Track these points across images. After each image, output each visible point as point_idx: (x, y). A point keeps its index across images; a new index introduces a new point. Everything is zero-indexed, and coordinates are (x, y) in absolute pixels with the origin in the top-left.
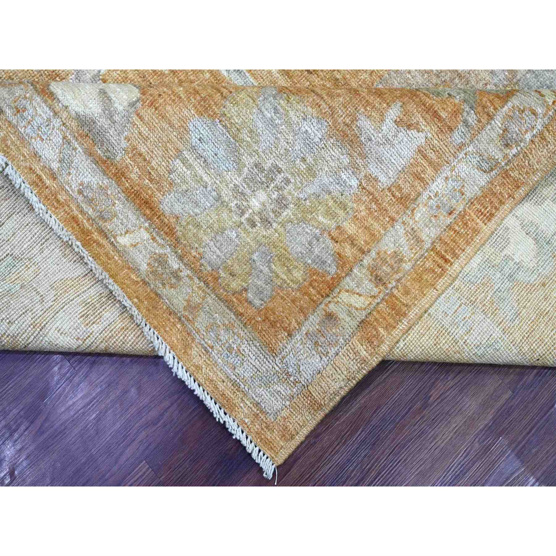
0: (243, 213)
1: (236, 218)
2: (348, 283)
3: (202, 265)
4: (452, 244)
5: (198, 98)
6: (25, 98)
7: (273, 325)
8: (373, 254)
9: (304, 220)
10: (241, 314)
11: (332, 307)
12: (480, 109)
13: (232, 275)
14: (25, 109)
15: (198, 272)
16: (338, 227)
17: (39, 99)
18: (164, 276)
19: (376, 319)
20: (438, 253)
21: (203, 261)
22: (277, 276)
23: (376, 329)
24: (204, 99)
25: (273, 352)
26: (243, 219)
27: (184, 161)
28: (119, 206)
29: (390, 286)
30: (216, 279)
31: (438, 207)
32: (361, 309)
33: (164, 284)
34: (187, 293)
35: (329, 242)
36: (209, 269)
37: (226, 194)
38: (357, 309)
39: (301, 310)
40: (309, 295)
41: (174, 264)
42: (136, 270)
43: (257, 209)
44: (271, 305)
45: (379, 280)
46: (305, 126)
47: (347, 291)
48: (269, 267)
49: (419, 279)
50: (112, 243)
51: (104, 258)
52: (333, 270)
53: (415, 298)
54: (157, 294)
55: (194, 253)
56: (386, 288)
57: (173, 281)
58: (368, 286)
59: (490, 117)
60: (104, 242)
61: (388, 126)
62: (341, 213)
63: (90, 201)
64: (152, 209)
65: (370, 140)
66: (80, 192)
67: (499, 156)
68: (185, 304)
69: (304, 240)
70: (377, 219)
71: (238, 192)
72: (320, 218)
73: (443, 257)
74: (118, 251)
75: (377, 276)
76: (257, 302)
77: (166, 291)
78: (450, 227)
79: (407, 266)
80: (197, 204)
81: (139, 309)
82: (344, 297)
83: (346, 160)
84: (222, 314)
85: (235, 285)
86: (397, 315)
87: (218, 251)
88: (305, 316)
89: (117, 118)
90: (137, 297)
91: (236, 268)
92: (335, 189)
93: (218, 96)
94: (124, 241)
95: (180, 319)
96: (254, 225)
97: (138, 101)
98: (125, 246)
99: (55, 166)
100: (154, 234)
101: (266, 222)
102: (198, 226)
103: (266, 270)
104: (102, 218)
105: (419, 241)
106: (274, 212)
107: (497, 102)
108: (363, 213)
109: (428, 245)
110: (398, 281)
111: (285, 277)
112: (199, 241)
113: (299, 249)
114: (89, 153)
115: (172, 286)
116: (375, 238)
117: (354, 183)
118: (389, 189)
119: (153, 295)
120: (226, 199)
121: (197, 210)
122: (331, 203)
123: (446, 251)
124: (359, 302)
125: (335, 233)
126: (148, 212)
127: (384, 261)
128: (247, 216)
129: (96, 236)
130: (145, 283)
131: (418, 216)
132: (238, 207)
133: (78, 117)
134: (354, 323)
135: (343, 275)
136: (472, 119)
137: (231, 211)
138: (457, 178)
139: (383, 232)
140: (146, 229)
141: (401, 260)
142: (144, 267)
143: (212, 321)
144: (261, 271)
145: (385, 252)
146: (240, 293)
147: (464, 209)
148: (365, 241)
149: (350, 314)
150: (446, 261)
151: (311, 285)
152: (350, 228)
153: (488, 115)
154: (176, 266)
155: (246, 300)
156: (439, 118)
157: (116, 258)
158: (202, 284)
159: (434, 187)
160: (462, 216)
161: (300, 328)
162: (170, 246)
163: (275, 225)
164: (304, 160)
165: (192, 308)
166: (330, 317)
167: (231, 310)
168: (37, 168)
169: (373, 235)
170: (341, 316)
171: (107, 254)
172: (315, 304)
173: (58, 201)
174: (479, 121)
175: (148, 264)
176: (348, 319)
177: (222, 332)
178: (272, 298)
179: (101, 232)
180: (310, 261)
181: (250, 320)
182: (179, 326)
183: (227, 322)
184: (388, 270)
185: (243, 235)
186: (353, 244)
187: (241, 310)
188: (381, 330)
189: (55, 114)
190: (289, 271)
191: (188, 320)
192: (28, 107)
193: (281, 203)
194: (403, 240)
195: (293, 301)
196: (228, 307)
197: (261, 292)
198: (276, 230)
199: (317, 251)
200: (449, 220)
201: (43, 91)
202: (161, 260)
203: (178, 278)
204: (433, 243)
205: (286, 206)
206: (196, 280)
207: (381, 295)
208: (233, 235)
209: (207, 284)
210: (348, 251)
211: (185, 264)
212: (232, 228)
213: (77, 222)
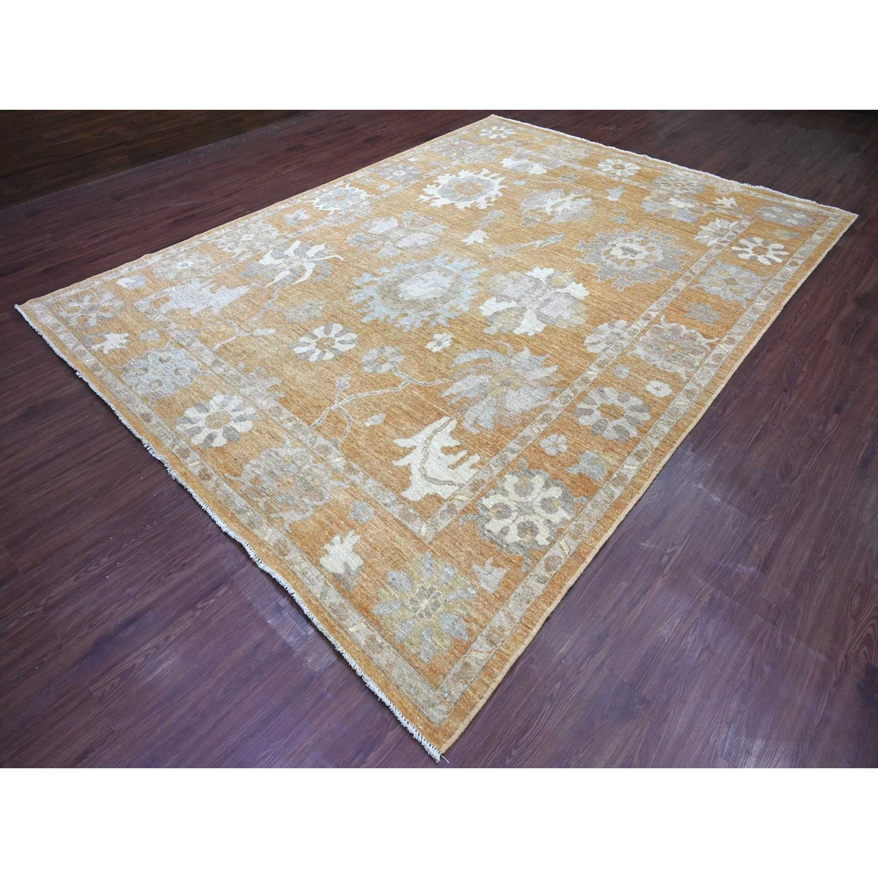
0: (416, 611)
1: (412, 614)
2: (475, 645)
3: (394, 640)
4: (531, 619)
5: (392, 562)
6: (307, 568)
7: (435, 672)
8: (488, 628)
9: (449, 612)
10: (417, 668)
11: (467, 660)
12: (532, 558)
13: (411, 644)
14: (307, 573)
15: (392, 643)
16: (468, 614)
17: (314, 568)
18: (374, 647)
19: (492, 665)
20: (524, 625)
21: (395, 637)
22: (436, 644)
23: (492, 670)
24: (395, 562)
25: (437, 687)
26: (416, 614)
27: (385, 588)
28: (350, 612)
29: (498, 645)
30: (403, 647)
31: (521, 600)
32: (483, 660)
33: (374, 652)
34: (387, 656)
35: (463, 622)
36: (399, 641)
37: (407, 602)
38: (481, 660)
39: (450, 663)
40: (454, 654)
41: (380, 640)
42: (359, 645)
43: (423, 609)
44: (433, 662)
45: (492, 643)
46: (447, 570)
47: (475, 651)
48: (431, 638)
49: (515, 639)
50: (346, 632)
51: (341, 639)
52: (466, 638)
53: (513, 650)
54: (370, 657)
55: (390, 633)
56: (496, 647)
57: (379, 649)
58: (487, 647)
59: (538, 560)
60: (342, 631)
61: (488, 567)
62: (469, 607)
63: (335, 611)
64: (367, 612)
65: (479, 573)
66: (330, 607)
67: (547, 575)
68: (386, 663)
69: (449, 623)
70: (488, 609)
71: (413, 601)
72: (458, 610)
73: (526, 626)
74: (349, 635)
75: (490, 640)
76: (426, 660)
77: (375, 656)
78: (529, 610)
79: (507, 633)
80: (391, 608)
81: (360, 665)
82: (474, 654)
83: (468, 583)
84: (407, 668)
85: (413, 651)
86: (503, 660)
87: (403, 632)
88: (452, 665)
89: (352, 573)
90: (359, 660)
91: (414, 640)
92: (465, 596)
93: (402, 560)
94: (352, 630)
95: (383, 671)
96: (422, 617)
97: (363, 565)
98: (353, 632)
99: (318, 596)
100: (369, 625)
101: (428, 614)
102: (392, 619)
103: (430, 640)
104: (341, 619)
105: (512, 619)
106: (433, 609)
107: (541, 554)
108: (481, 607)
109: (518, 621)
110: (503, 642)
111: (440, 645)
112: (393, 627)
113: (447, 628)
114: (337, 587)
115: (378, 652)
116: (488, 619)
117: (474, 592)
118: (493, 594)
119: (368, 658)
120: (407, 605)
121: (391, 611)
122: (463, 603)
123: (528, 623)
124: (481, 656)
125: (466, 618)
126: (365, 614)
127: (494, 631)
128: (418, 612)
129: (337, 628)
130: (363, 651)
131: (510, 606)
132: (414, 608)
133: (333, 574)
134: (480, 668)
135: (472, 641)
136: (529, 561)
137: (409, 610)
138: (528, 587)
139: (492, 616)
140: (364, 623)
141: (503, 630)
142: (363, 643)
143: (401, 672)
144: (427, 641)
145: (494, 627)
146: (416, 655)
147: (535, 600)
148: (483, 621)
149: (477, 663)
150: (529, 628)
151: (455, 647)
152: (475, 615)
153: (537, 559)
154: (380, 641)
155: (420, 659)
156: (513, 562)
157: (348, 639)
158: (395, 651)
159: (517, 591)
160: (535, 604)
161: (450, 672)
162: (377, 630)
163: (433, 616)
164: (447, 584)
165: (391, 665)
166: (466, 665)
167: (412, 666)
168: (309, 596)
169: (487, 618)
170: (472, 664)
171: (343, 637)
172: (458, 658)
173: (318, 611)
174: (533, 562)
175: (365, 641)
176: (476, 666)
177: (407, 677)
178: (434, 658)
179: (340, 626)
180: (453, 634)
181: (422, 670)
182: (383, 675)
183: (409, 673)
184: (497, 636)
185: (417, 622)
186: (476, 623)
187: (417, 665)
188: (495, 669)
189: (322, 573)
190: (443, 640)
191: (388, 672)
192: (309, 571)
193: (437, 605)
194: (504, 620)
195: (445, 658)
196: (410, 664)
197: (428, 654)
198: (434, 619)
199: (457, 627)
200: (528, 606)
201: (316, 564)
202: (373, 639)
203: (382, 647)
204: (521, 619)
205: (439, 606)
206: (392, 649)
207: (494, 651)
208: (411, 622)
209: (398, 651)
210: (474, 627)
211: (385, 640)
212: (410, 619)
213: (327, 622)
